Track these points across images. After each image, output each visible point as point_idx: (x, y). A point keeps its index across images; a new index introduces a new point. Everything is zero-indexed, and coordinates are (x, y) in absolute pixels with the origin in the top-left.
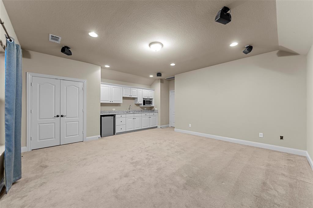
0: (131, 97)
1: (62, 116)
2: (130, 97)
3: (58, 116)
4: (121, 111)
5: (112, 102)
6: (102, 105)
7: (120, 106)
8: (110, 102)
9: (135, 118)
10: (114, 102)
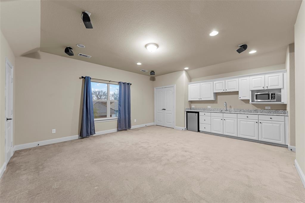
0: (226, 91)
1: (165, 109)
2: (224, 91)
3: (163, 109)
4: (218, 109)
5: (201, 100)
6: (191, 102)
7: (217, 103)
8: (199, 100)
9: (224, 118)
10: (202, 99)
